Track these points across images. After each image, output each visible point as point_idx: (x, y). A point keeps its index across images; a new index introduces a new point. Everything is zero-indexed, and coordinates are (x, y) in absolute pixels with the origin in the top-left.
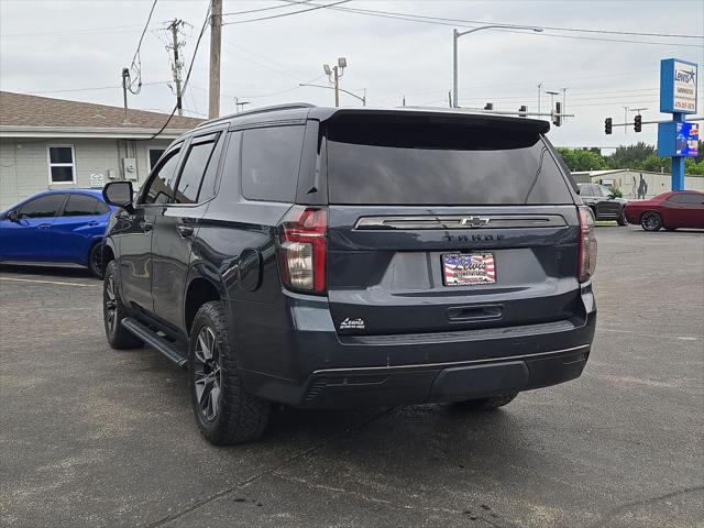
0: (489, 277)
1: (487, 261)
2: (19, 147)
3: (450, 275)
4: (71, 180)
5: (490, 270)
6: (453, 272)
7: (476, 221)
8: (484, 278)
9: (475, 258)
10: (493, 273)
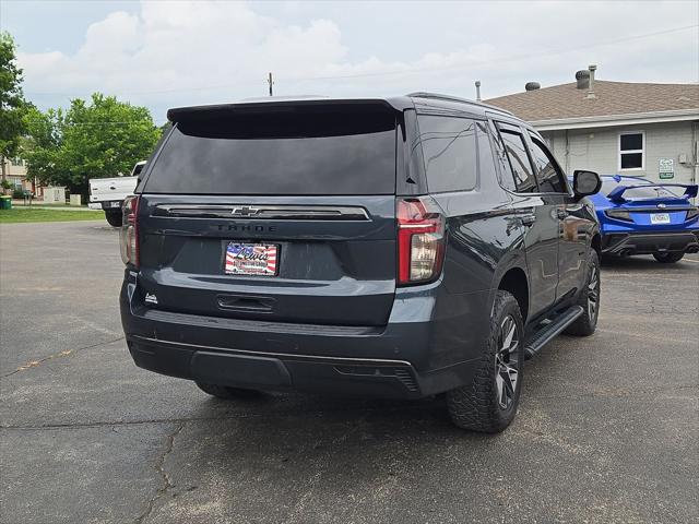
0: (270, 268)
1: (269, 253)
2: (592, 136)
3: (230, 263)
4: (640, 166)
5: (271, 262)
6: (233, 261)
7: (245, 212)
8: (264, 269)
9: (257, 249)
10: (274, 266)
